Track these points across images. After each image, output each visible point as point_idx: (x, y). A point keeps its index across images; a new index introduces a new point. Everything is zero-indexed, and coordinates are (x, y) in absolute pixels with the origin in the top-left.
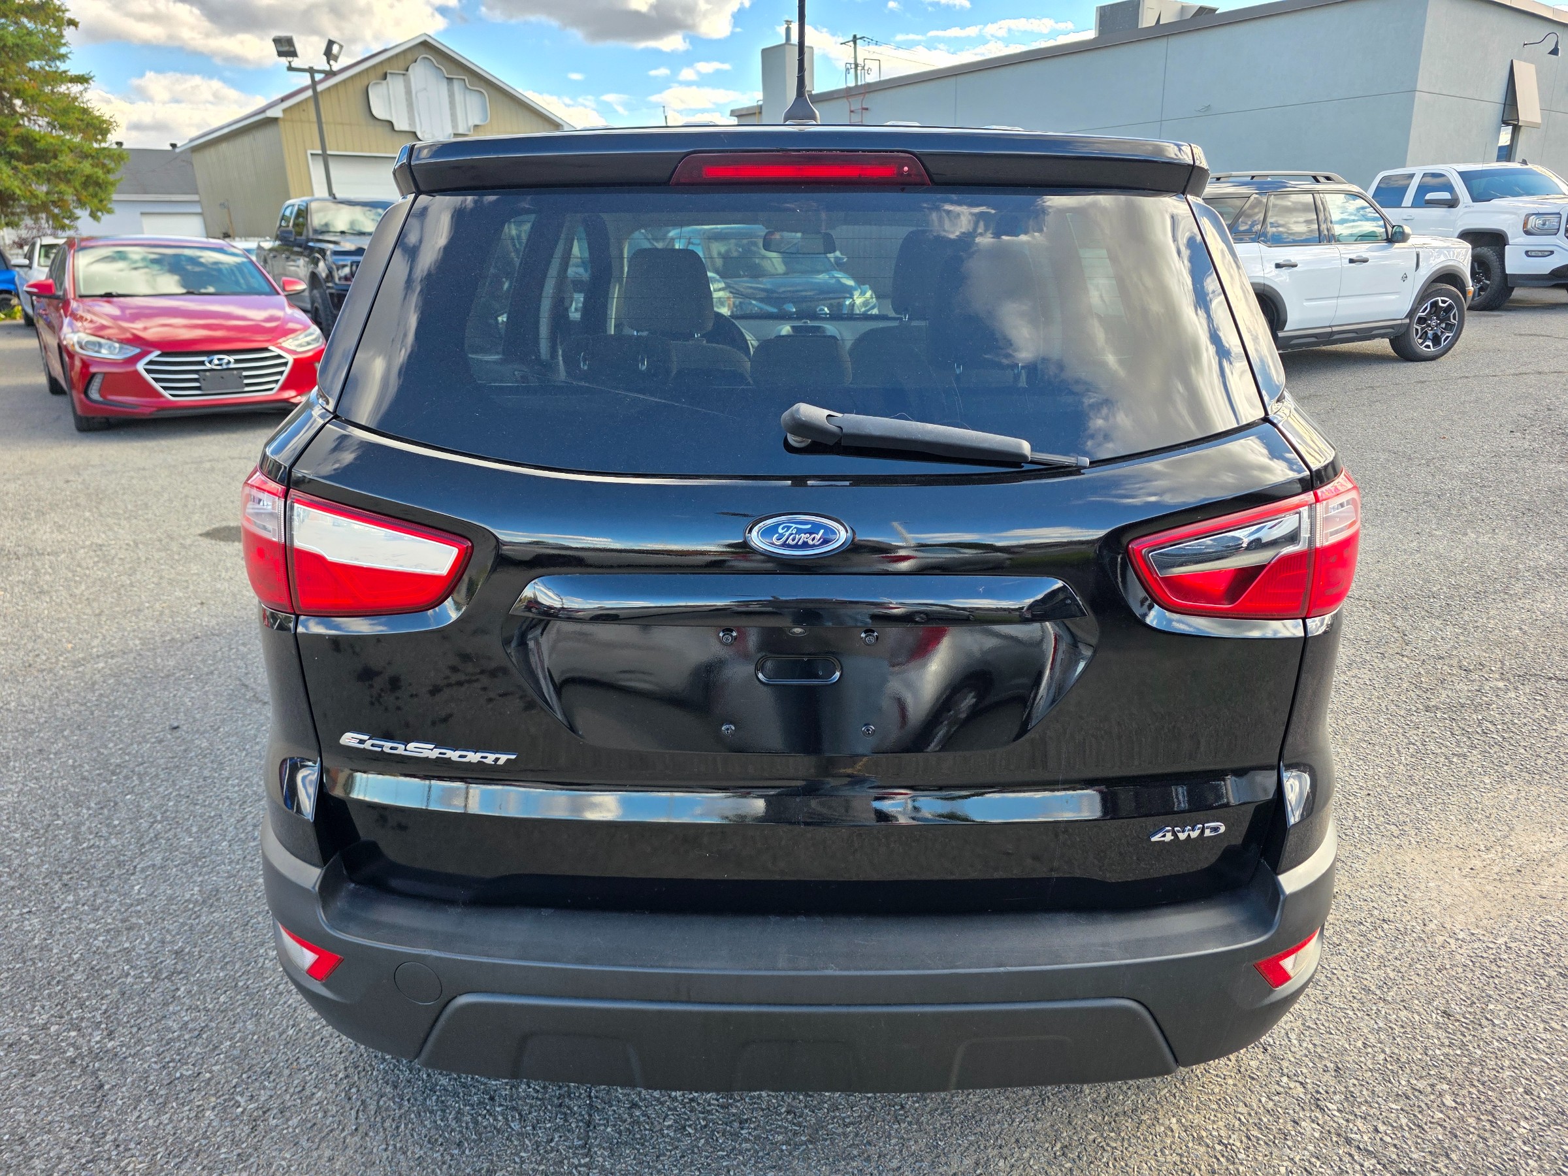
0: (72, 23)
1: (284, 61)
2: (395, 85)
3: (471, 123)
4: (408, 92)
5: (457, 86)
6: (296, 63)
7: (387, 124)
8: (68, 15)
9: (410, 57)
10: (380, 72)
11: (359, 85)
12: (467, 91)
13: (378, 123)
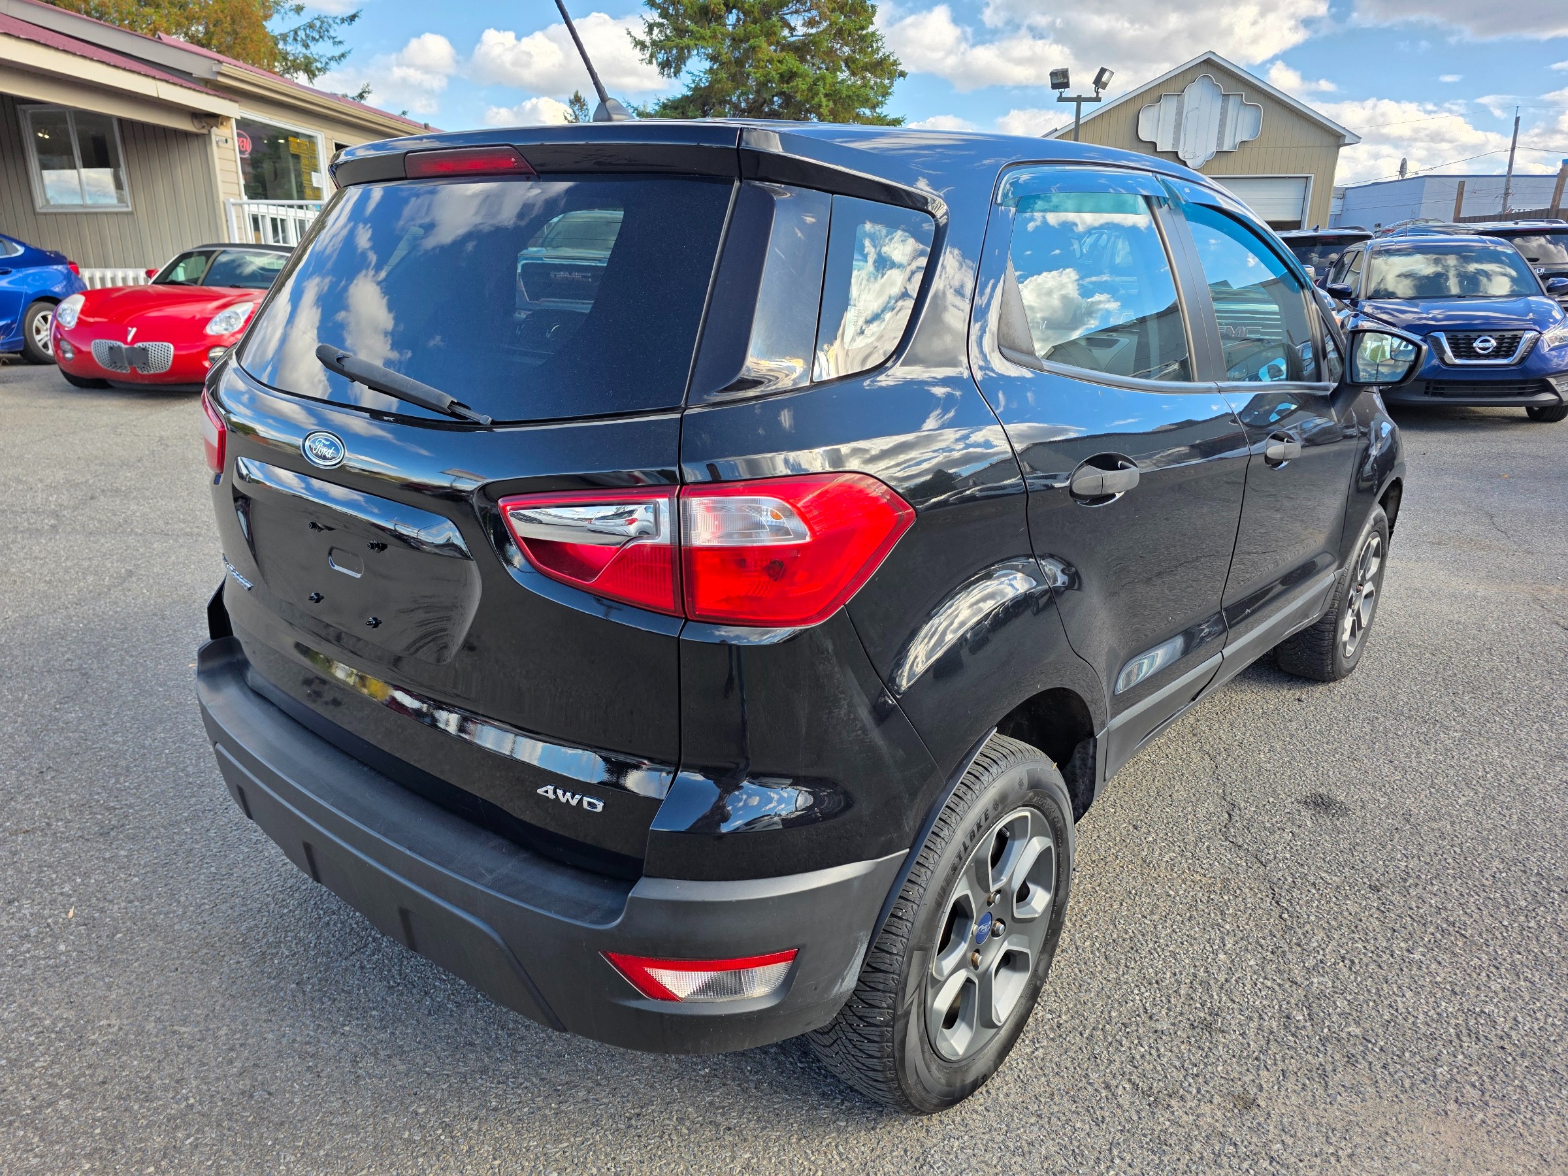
0: (902, 74)
1: (1057, 92)
2: (1168, 108)
3: (1238, 140)
4: (1180, 113)
5: (1232, 102)
6: (1067, 93)
7: (1151, 145)
8: (900, 68)
9: (1189, 77)
10: (1156, 94)
11: (1131, 110)
12: (1243, 107)
13: (1143, 145)
